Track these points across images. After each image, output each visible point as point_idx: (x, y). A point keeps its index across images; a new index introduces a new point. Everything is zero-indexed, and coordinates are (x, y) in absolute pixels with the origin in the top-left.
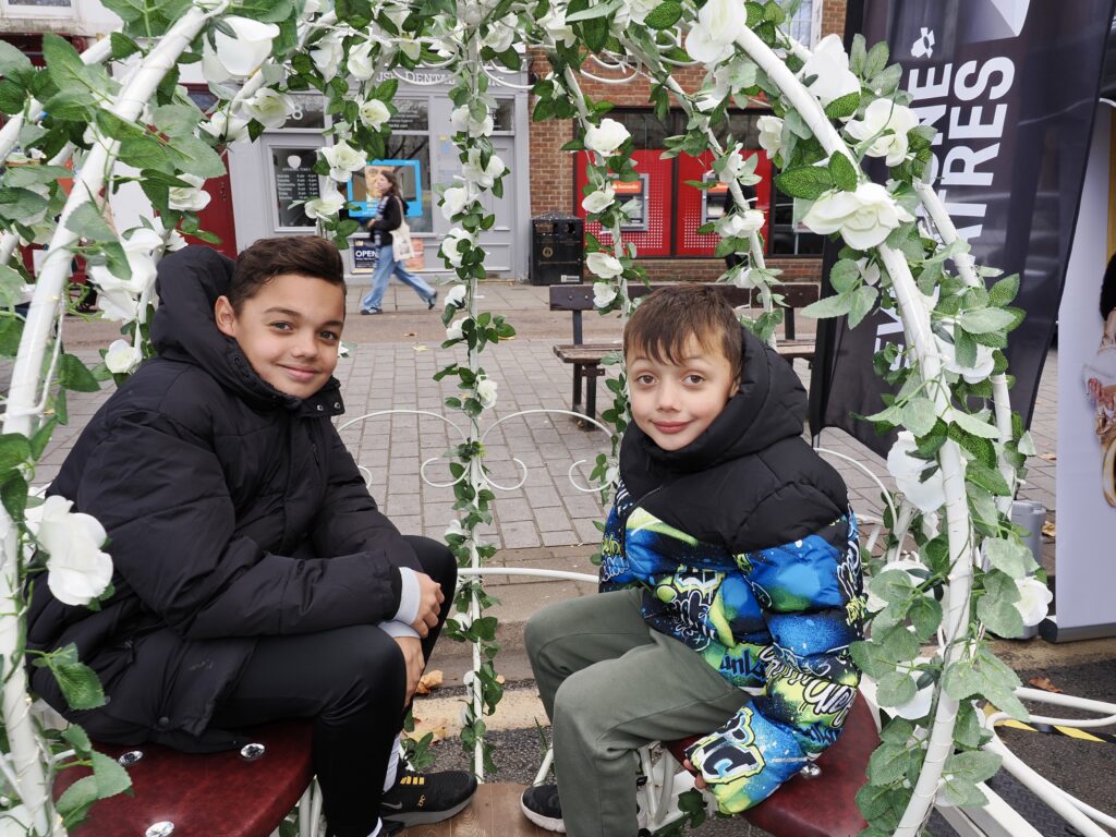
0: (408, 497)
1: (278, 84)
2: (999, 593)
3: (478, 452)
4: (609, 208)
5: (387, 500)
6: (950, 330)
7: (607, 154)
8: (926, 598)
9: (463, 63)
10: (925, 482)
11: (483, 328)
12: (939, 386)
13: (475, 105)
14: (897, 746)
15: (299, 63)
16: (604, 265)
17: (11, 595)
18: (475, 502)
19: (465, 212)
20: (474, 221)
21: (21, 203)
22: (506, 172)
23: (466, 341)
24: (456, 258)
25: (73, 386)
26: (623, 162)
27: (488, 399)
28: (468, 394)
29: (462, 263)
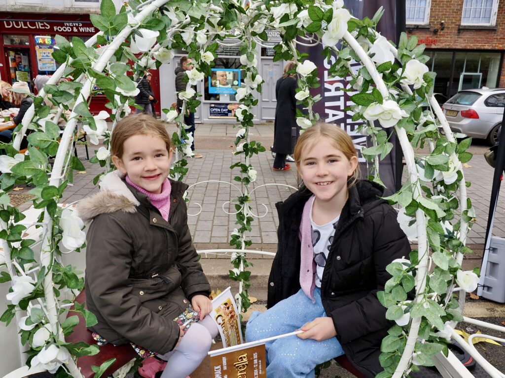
0: (222, 218)
1: (168, 46)
2: (440, 275)
3: (248, 200)
4: (307, 98)
5: (214, 219)
6: (423, 163)
7: (306, 75)
8: (408, 275)
9: (246, 36)
10: (411, 226)
11: (252, 147)
12: (416, 186)
13: (249, 55)
14: (395, 336)
15: (177, 38)
16: (304, 123)
17: (49, 244)
18: (245, 222)
19: (246, 98)
20: (249, 102)
21: (64, 96)
22: (263, 82)
23: (244, 152)
24: (241, 117)
25: (76, 169)
26: (313, 79)
27: (253, 178)
28: (244, 175)
29: (243, 120)
